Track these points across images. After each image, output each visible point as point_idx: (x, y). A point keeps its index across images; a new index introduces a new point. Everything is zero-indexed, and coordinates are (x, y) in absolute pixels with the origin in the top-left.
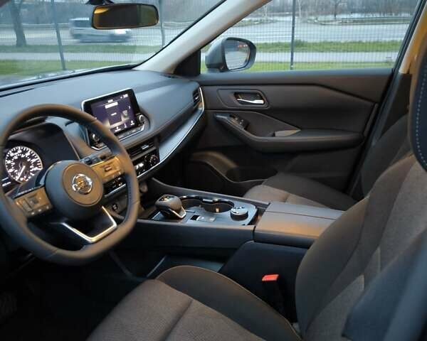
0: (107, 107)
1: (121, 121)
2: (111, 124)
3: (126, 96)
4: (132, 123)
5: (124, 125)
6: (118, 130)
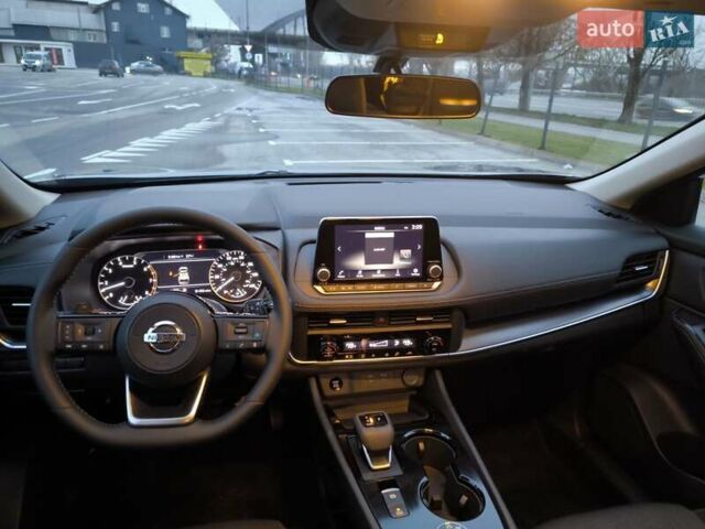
0: (369, 235)
1: (391, 262)
2: (366, 263)
3: (420, 227)
4: (416, 272)
5: (394, 271)
6: (379, 275)
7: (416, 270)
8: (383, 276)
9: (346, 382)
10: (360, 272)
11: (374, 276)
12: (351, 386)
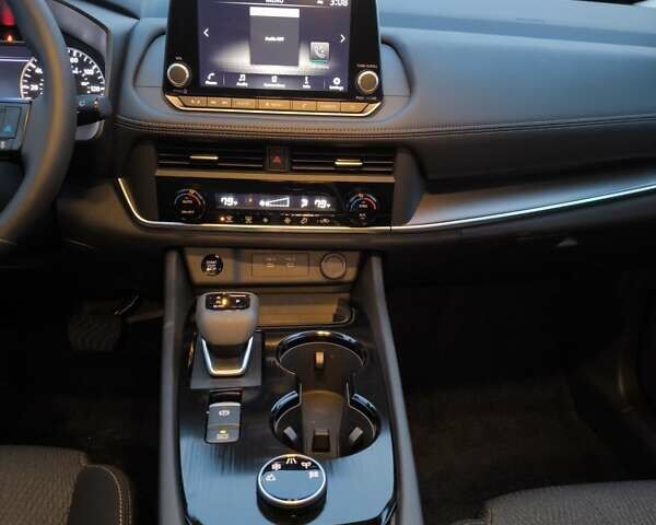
1: (296, 64)
4: (337, 85)
5: (300, 78)
6: (274, 85)
7: (337, 81)
8: (281, 86)
9: (228, 263)
10: (243, 77)
11: (267, 86)
12: (237, 272)
